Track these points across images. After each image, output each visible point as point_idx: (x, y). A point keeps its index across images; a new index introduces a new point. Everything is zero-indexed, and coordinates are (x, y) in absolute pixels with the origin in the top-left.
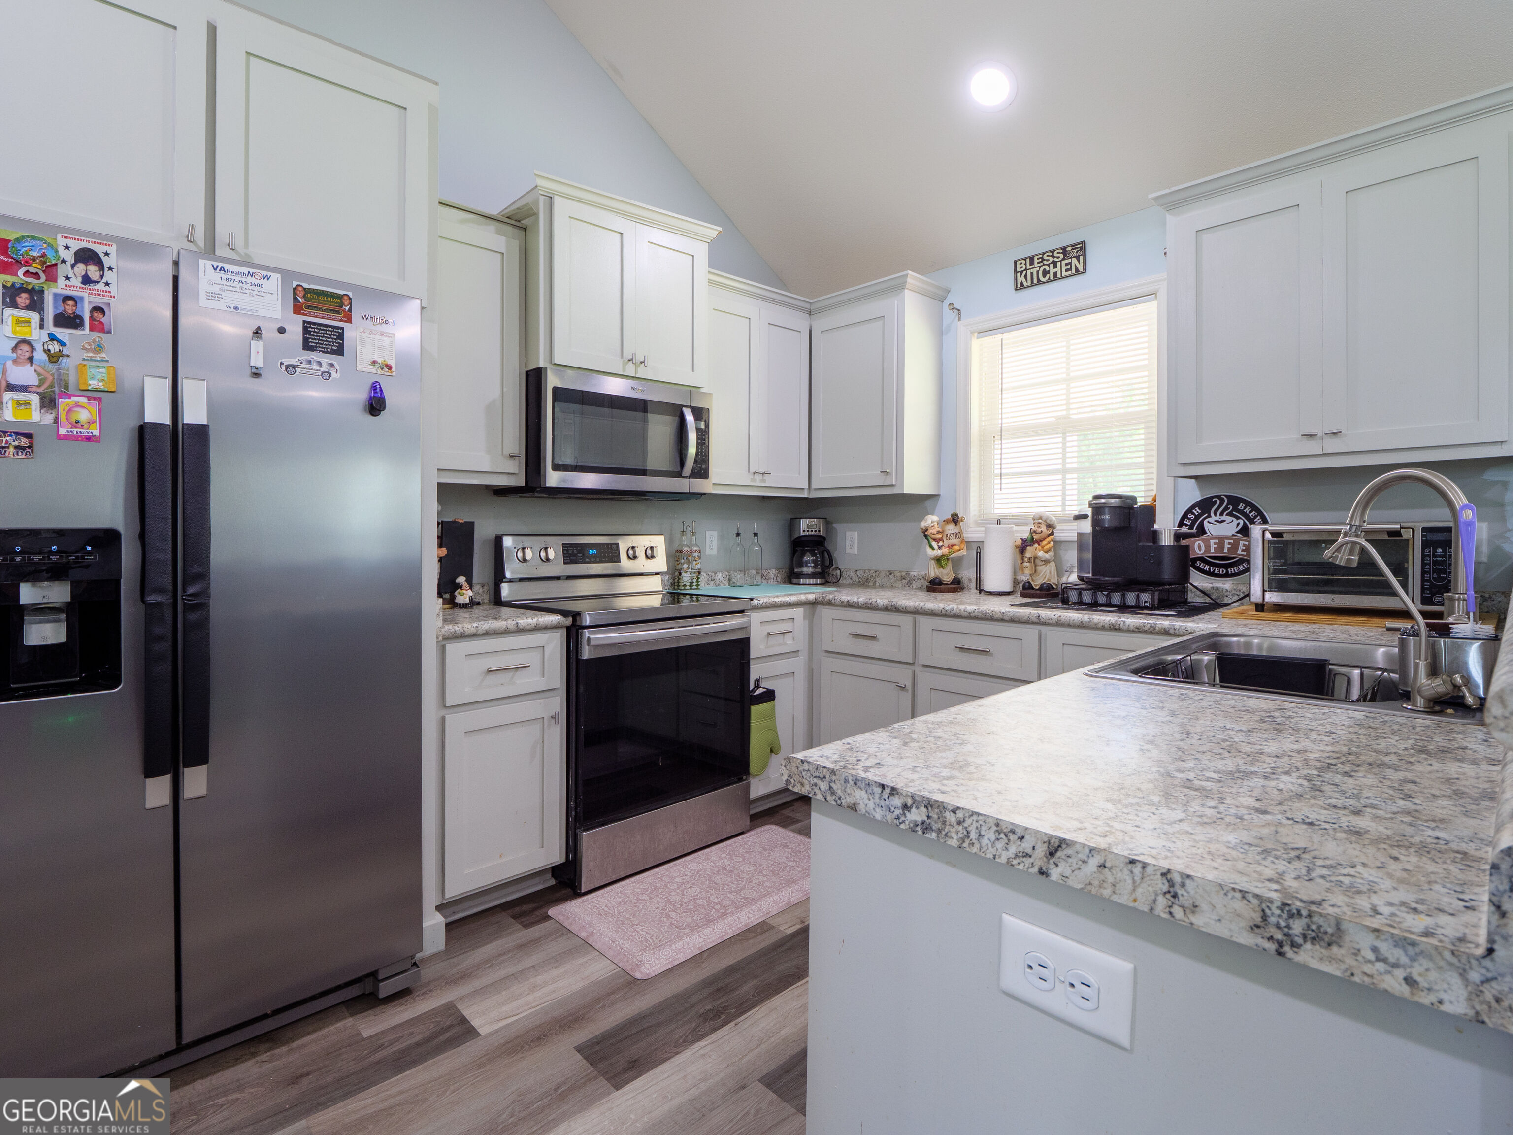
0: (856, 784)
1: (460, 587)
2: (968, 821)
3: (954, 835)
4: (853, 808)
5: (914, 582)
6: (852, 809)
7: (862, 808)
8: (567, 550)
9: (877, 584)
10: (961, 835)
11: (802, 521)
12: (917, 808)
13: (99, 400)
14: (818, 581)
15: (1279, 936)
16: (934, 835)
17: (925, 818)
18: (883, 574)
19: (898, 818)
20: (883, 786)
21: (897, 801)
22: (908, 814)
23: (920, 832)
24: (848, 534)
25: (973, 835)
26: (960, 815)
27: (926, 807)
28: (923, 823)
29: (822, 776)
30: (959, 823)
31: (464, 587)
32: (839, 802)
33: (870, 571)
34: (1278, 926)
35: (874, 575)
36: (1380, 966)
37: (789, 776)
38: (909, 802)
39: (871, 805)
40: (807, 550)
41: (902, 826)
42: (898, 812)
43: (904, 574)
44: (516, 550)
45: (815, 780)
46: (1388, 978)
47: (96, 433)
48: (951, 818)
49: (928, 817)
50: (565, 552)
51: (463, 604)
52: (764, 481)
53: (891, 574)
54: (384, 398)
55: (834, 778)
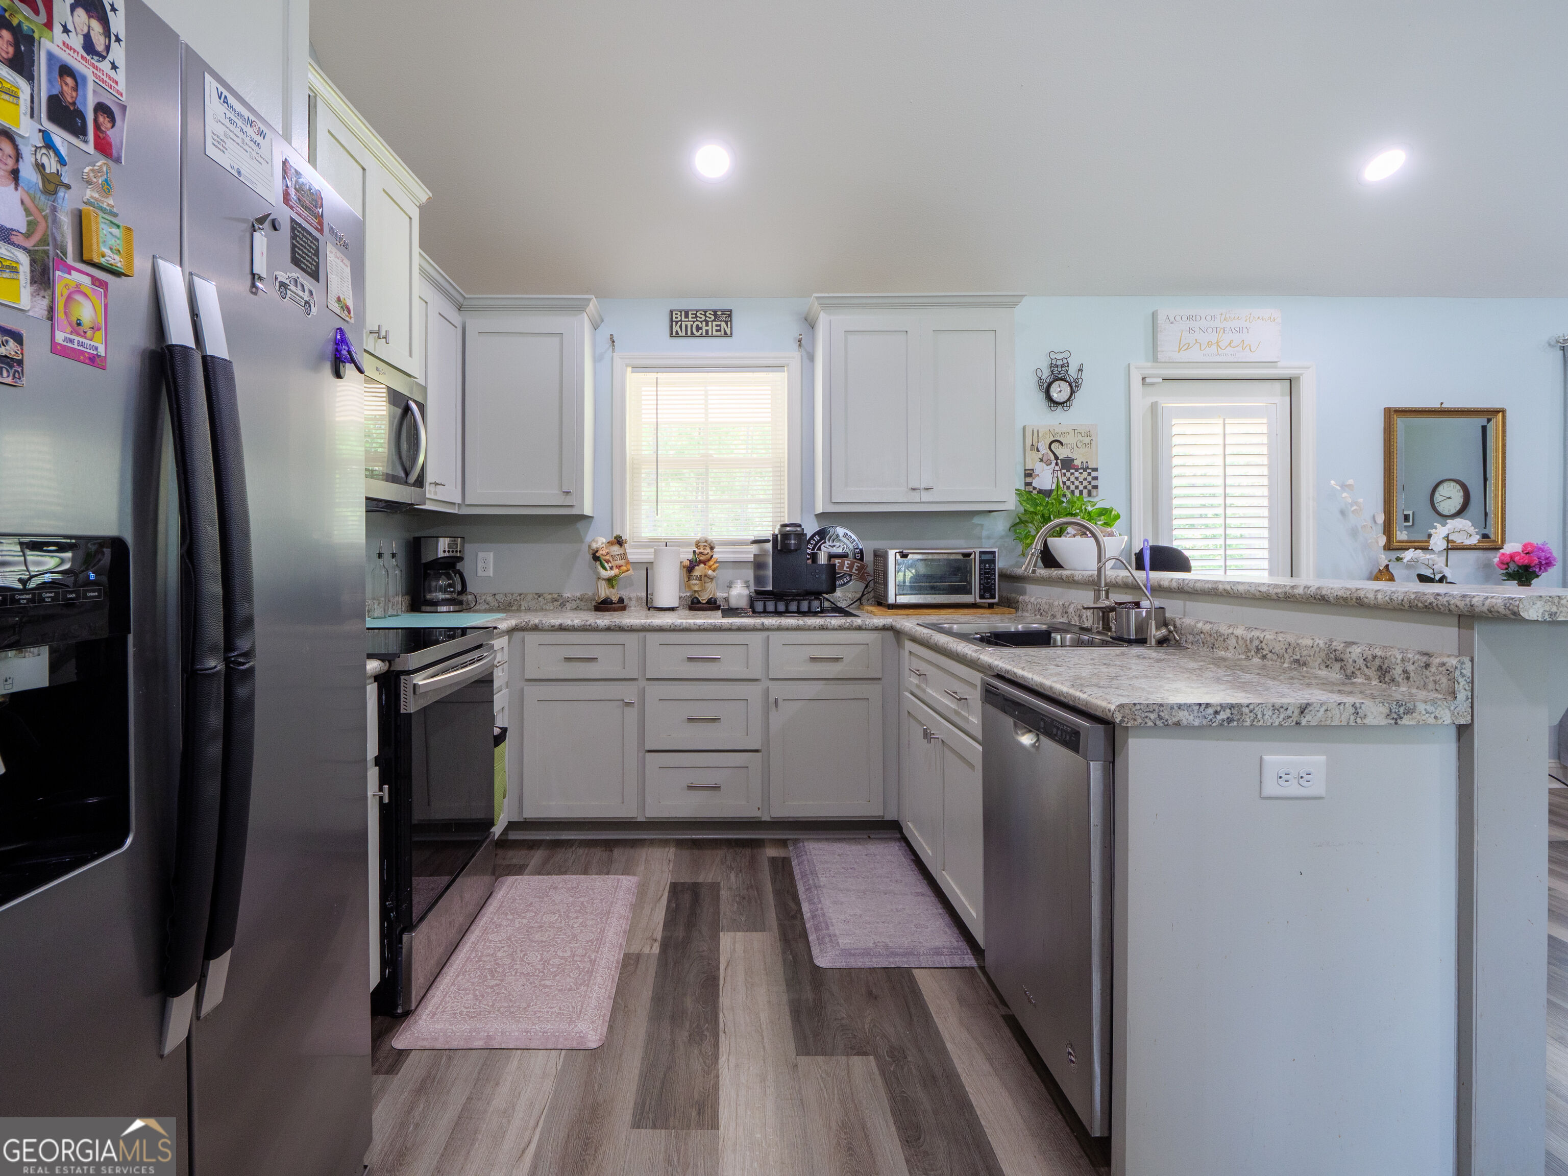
0: (1179, 708)
2: (1257, 709)
3: (1248, 720)
4: (1178, 724)
5: (568, 604)
6: (1176, 724)
7: (1184, 722)
9: (523, 608)
10: (1252, 718)
11: (441, 540)
12: (1224, 711)
13: (103, 285)
14: (452, 608)
15: (1396, 716)
16: (1235, 723)
17: (1229, 715)
18: (530, 597)
19: (1211, 720)
20: (1200, 705)
21: (1210, 711)
22: (1217, 716)
23: (1226, 724)
24: (481, 555)
25: (1259, 716)
26: (1251, 707)
27: (1230, 709)
28: (1228, 718)
29: (1151, 710)
30: (1251, 712)
32: (1166, 723)
33: (512, 594)
34: (1395, 713)
35: (518, 598)
36: (1427, 715)
37: (1123, 717)
38: (1219, 708)
39: (1191, 718)
40: (442, 574)
41: (1214, 724)
42: (1210, 717)
43: (556, 596)
45: (1146, 714)
46: (1429, 719)
47: (101, 351)
48: (1246, 710)
49: (1231, 714)
52: (435, 493)
53: (539, 597)
55: (1162, 709)
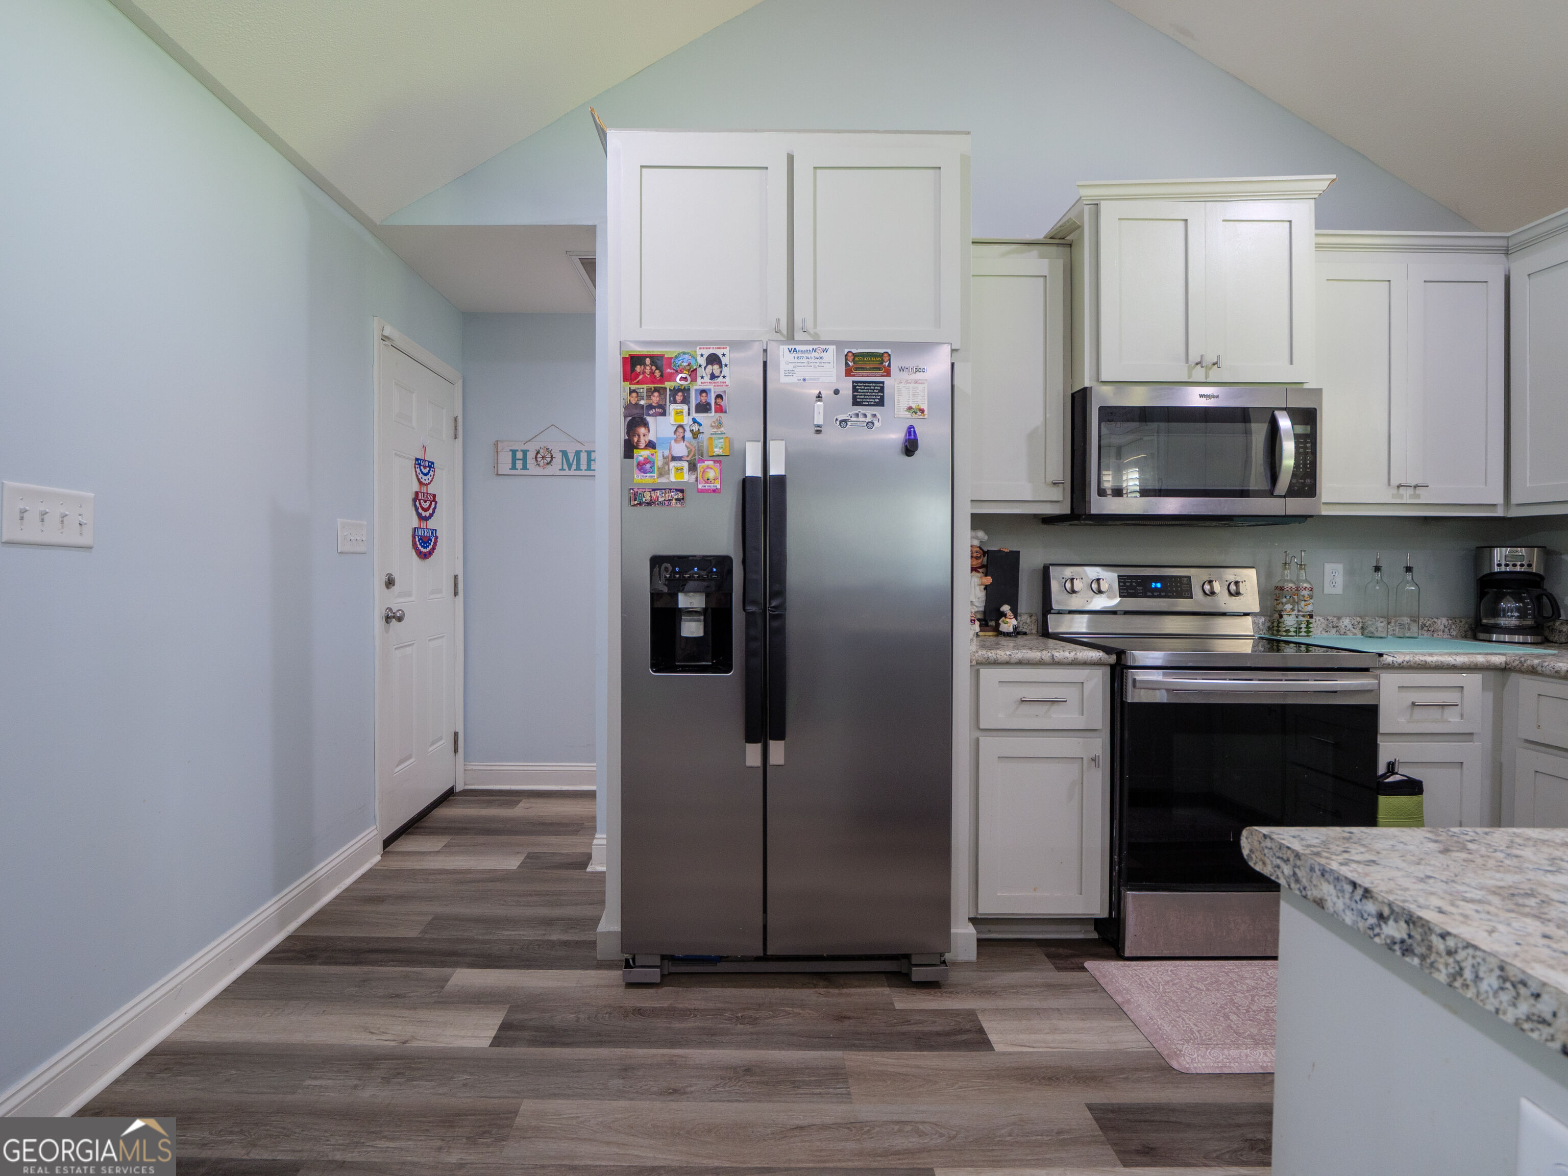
0: (1323, 875)
1: (1004, 615)
2: (1461, 955)
3: (1442, 967)
4: (1320, 903)
6: (1318, 904)
7: (1329, 904)
8: (1124, 583)
10: (1451, 971)
12: (1396, 921)
13: (720, 462)
16: (1416, 961)
17: (1405, 937)
19: (1371, 928)
20: (1354, 885)
21: (1370, 907)
22: (1383, 926)
23: (1399, 953)
25: (1468, 974)
26: (1451, 942)
27: (1407, 922)
28: (1403, 942)
29: (1285, 857)
30: (1450, 953)
31: (1008, 616)
32: (1304, 893)
37: (1251, 851)
38: (1386, 912)
39: (1340, 905)
41: (1377, 940)
42: (1372, 921)
44: (1064, 580)
45: (1279, 862)
47: (718, 487)
48: (1436, 940)
49: (1410, 936)
50: (1121, 584)
51: (1007, 633)
54: (917, 439)
55: (1298, 863)
